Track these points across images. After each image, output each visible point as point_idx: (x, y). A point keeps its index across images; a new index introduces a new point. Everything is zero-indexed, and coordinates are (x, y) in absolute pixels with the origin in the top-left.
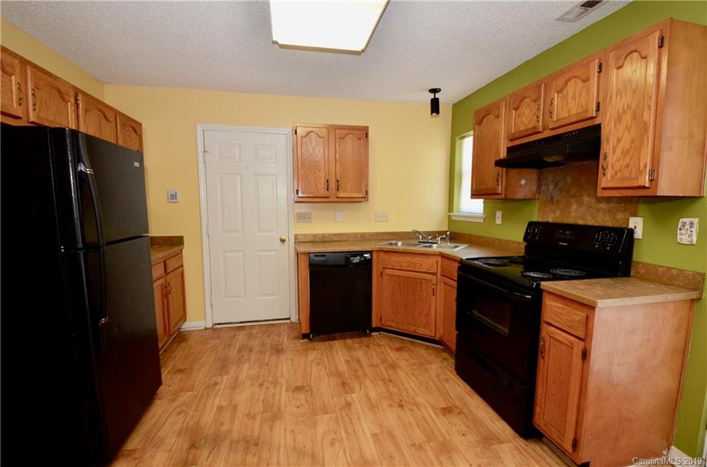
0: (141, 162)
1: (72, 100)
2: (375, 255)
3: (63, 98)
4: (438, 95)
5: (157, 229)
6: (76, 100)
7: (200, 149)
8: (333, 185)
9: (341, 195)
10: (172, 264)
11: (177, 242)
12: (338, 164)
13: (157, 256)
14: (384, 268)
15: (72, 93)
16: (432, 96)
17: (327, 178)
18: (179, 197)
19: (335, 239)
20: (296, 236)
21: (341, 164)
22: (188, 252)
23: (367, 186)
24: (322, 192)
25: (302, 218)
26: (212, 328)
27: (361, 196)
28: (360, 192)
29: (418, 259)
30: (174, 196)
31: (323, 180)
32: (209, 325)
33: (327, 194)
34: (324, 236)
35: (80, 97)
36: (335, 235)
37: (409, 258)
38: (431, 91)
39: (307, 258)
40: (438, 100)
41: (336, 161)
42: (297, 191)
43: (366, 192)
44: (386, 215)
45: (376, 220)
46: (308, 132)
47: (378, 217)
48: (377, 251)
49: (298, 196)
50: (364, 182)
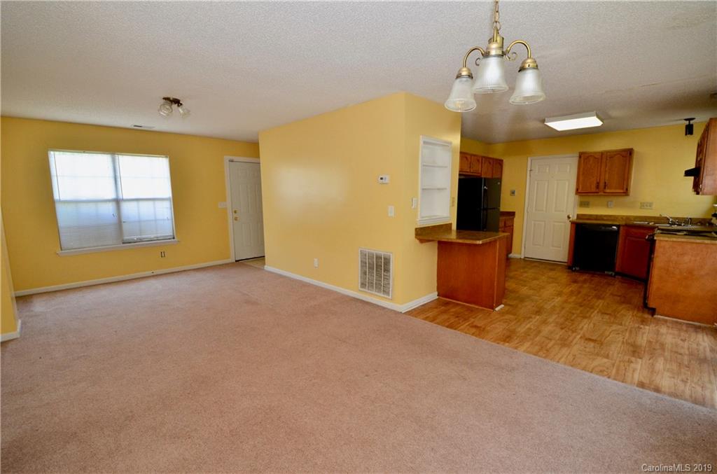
0: (501, 182)
2: (621, 228)
4: (692, 122)
5: (504, 207)
6: (482, 161)
7: (529, 169)
8: (602, 185)
9: (608, 191)
10: (508, 223)
11: (513, 214)
12: (607, 173)
13: (502, 218)
14: (628, 236)
16: (687, 122)
17: (598, 181)
18: (516, 193)
19: (605, 218)
20: (578, 215)
21: (609, 174)
22: (516, 220)
23: (628, 185)
24: (594, 190)
25: (583, 204)
26: (524, 259)
27: (622, 191)
28: (623, 189)
29: (646, 231)
30: (513, 193)
31: (595, 182)
32: (522, 257)
33: (597, 191)
34: (597, 216)
38: (686, 120)
39: (575, 226)
40: (692, 125)
41: (606, 171)
42: (577, 190)
43: (627, 189)
44: (651, 205)
45: (641, 208)
46: (588, 157)
47: (643, 206)
48: (623, 226)
49: (577, 192)
50: (625, 183)
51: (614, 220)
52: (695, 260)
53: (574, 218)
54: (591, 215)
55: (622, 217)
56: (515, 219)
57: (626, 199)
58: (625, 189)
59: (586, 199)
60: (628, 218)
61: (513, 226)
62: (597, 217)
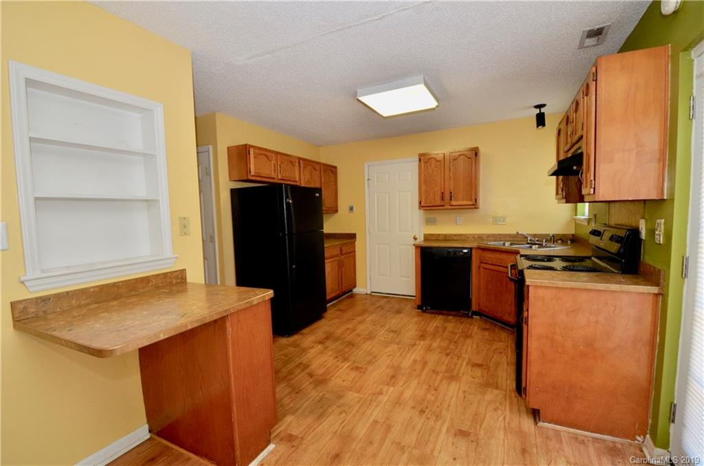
1: (297, 164)
2: (474, 252)
3: (293, 164)
4: (543, 110)
6: (299, 164)
7: (366, 178)
8: (447, 196)
9: (454, 203)
10: (347, 249)
11: (352, 237)
12: (452, 180)
14: (482, 263)
15: (297, 161)
16: (537, 111)
17: (443, 191)
18: (354, 210)
19: (455, 238)
20: (425, 235)
21: (454, 180)
22: (358, 244)
23: (476, 194)
24: (438, 202)
25: (429, 222)
27: (471, 203)
28: (471, 200)
29: (504, 256)
30: (351, 209)
31: (439, 193)
32: (369, 293)
33: (443, 203)
34: (445, 235)
35: (301, 162)
36: (455, 235)
37: (498, 255)
38: (536, 107)
39: (419, 250)
40: (543, 113)
41: (450, 177)
42: (420, 203)
43: (476, 200)
44: (504, 219)
45: (493, 224)
46: (429, 159)
47: (496, 220)
48: (476, 248)
49: (421, 206)
50: (473, 192)
51: (464, 241)
52: (597, 322)
53: (420, 240)
54: (439, 235)
55: (474, 236)
56: (356, 242)
57: (477, 213)
58: (474, 200)
59: (432, 215)
60: (480, 237)
61: (354, 251)
62: (447, 238)
